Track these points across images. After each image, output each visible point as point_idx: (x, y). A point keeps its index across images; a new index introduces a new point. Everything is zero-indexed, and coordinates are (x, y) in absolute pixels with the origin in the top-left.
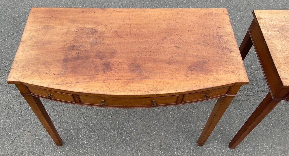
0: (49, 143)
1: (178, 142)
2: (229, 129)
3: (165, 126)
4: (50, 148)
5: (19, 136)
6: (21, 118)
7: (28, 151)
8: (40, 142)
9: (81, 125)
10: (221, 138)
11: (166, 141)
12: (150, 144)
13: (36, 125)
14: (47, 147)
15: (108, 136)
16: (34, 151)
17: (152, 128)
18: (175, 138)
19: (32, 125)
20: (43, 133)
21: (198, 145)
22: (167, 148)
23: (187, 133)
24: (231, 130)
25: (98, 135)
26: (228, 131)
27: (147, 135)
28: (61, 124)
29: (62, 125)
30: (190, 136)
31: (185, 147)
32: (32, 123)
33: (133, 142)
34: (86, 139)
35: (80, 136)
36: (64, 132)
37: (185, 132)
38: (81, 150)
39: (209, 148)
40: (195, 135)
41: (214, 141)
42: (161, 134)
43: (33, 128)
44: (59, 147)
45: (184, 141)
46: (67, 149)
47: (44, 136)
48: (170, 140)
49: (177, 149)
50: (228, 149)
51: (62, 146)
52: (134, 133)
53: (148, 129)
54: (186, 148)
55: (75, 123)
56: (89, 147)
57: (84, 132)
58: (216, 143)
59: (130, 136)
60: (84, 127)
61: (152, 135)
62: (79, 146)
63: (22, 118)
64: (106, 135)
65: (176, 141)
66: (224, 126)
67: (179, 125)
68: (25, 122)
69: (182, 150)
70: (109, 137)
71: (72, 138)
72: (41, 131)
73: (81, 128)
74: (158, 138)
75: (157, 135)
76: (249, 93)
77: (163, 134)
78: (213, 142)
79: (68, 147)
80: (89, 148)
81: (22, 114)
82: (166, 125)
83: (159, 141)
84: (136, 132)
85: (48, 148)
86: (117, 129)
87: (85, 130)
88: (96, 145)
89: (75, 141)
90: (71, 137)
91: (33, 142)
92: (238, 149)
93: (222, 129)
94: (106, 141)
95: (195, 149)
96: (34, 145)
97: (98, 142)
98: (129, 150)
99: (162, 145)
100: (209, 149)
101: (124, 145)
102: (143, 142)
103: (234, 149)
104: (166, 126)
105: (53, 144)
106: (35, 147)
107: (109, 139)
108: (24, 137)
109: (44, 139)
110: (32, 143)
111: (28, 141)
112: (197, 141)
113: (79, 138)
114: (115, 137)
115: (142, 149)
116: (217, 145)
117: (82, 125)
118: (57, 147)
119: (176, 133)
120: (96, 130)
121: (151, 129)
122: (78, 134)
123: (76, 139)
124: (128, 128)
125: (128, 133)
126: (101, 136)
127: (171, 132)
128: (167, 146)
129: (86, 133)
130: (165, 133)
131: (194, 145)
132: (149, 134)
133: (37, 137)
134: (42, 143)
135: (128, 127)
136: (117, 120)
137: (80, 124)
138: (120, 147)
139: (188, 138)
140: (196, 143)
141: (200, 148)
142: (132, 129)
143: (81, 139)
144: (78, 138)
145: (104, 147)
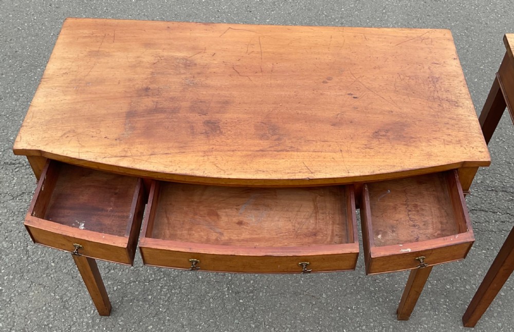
0: (83, 309)
1: (355, 312)
2: (463, 289)
3: (329, 280)
4: (85, 320)
5: (20, 294)
6: (25, 258)
7: (38, 325)
8: (64, 306)
9: (151, 274)
10: (446, 305)
11: (331, 310)
12: (298, 316)
13: (56, 272)
14: (77, 317)
15: (208, 298)
16: (51, 325)
17: (301, 282)
18: (350, 303)
19: (47, 272)
20: (70, 288)
21: (398, 320)
22: (333, 324)
23: (375, 295)
24: (467, 289)
25: (187, 296)
26: (461, 291)
27: (291, 297)
28: (110, 270)
29: (111, 274)
30: (381, 300)
31: (372, 322)
32: (47, 268)
33: (262, 310)
34: (162, 303)
35: (150, 297)
36: (115, 288)
37: (371, 292)
38: (151, 325)
39: (421, 325)
40: (391, 298)
41: (432, 313)
42: (321, 295)
43: (50, 278)
44: (103, 317)
45: (369, 309)
46: (121, 323)
47: (74, 294)
48: (339, 308)
49: (354, 326)
50: (461, 327)
51: (109, 315)
52: (264, 291)
53: (293, 285)
54: (372, 325)
55: (139, 270)
56: (168, 318)
57: (159, 288)
58: (436, 315)
59: (254, 297)
60: (159, 278)
61: (302, 296)
62: (147, 317)
63: (27, 258)
64: (204, 296)
65: (352, 309)
66: (452, 282)
67: (359, 278)
68: (34, 265)
69: (364, 327)
70: (211, 300)
71: (131, 300)
72: (66, 285)
73: (151, 279)
74: (314, 303)
75: (313, 296)
76: (503, 217)
77: (324, 296)
78: (429, 314)
79: (123, 319)
80: (169, 320)
81: (28, 248)
83: (316, 309)
84: (269, 290)
85: (80, 319)
86: (227, 284)
87: (160, 285)
88: (182, 314)
89: (139, 306)
90: (130, 297)
91: (50, 306)
92: (481, 329)
93: (448, 287)
94: (204, 308)
95: (391, 327)
96: (51, 313)
97: (186, 309)
98: (253, 326)
99: (323, 317)
100: (421, 328)
101: (242, 316)
102: (283, 310)
103: (473, 329)
104: (332, 279)
105: (92, 311)
106: (52, 316)
107: (210, 303)
108: (30, 297)
109: (73, 301)
110: (46, 308)
111: (39, 304)
112: (395, 311)
113: (147, 301)
114: (223, 300)
115: (281, 325)
116: (437, 319)
117: (154, 274)
118: (100, 317)
119: (351, 293)
120: (184, 284)
121: (300, 284)
122: (145, 292)
123: (141, 303)
124: (252, 282)
125: (252, 292)
126: (193, 297)
127: (340, 291)
128: (333, 319)
129: (161, 291)
130: (329, 293)
131: (389, 318)
132: (295, 293)
133: (57, 297)
134: (67, 309)
135: (251, 280)
137: (151, 272)
138: (234, 320)
139: (376, 304)
140: (394, 314)
141: (403, 324)
142: (259, 284)
143: (152, 301)
144: (145, 300)
145: (199, 319)
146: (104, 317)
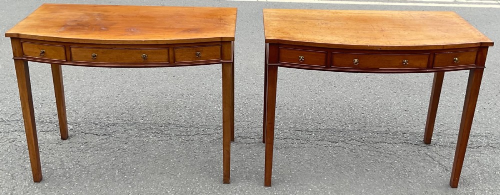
1: (197, 180)
3: (185, 167)
4: (25, 184)
8: (13, 178)
9: (71, 166)
11: (182, 180)
12: (160, 182)
15: (105, 175)
17: (167, 168)
18: (195, 177)
22: (182, 185)
27: (158, 174)
28: (45, 164)
29: (46, 166)
30: (215, 175)
31: (206, 185)
32: (7, 163)
33: (138, 180)
36: (47, 171)
41: (246, 181)
45: (206, 179)
46: (46, 185)
48: (187, 179)
49: (194, 186)
51: (40, 182)
53: (161, 170)
55: (64, 164)
58: (248, 182)
59: (134, 175)
60: (76, 167)
61: (165, 174)
64: (102, 175)
65: (195, 179)
73: (71, 168)
74: (172, 177)
75: (172, 174)
77: (179, 174)
79: (48, 184)
80: (77, 184)
82: (187, 166)
83: (173, 180)
85: (21, 183)
86: (119, 169)
90: (55, 175)
92: (275, 187)
94: (101, 179)
95: (218, 187)
98: (130, 187)
99: (176, 183)
101: (124, 182)
102: (151, 180)
103: (270, 187)
105: (30, 180)
107: (105, 178)
109: (19, 176)
114: (114, 176)
117: (73, 165)
118: (34, 182)
122: (65, 173)
126: (95, 175)
129: (75, 172)
131: (218, 183)
132: (161, 173)
133: (10, 174)
136: (122, 162)
139: (212, 177)
140: (221, 181)
143: (69, 176)
145: (96, 184)
146: (36, 183)
